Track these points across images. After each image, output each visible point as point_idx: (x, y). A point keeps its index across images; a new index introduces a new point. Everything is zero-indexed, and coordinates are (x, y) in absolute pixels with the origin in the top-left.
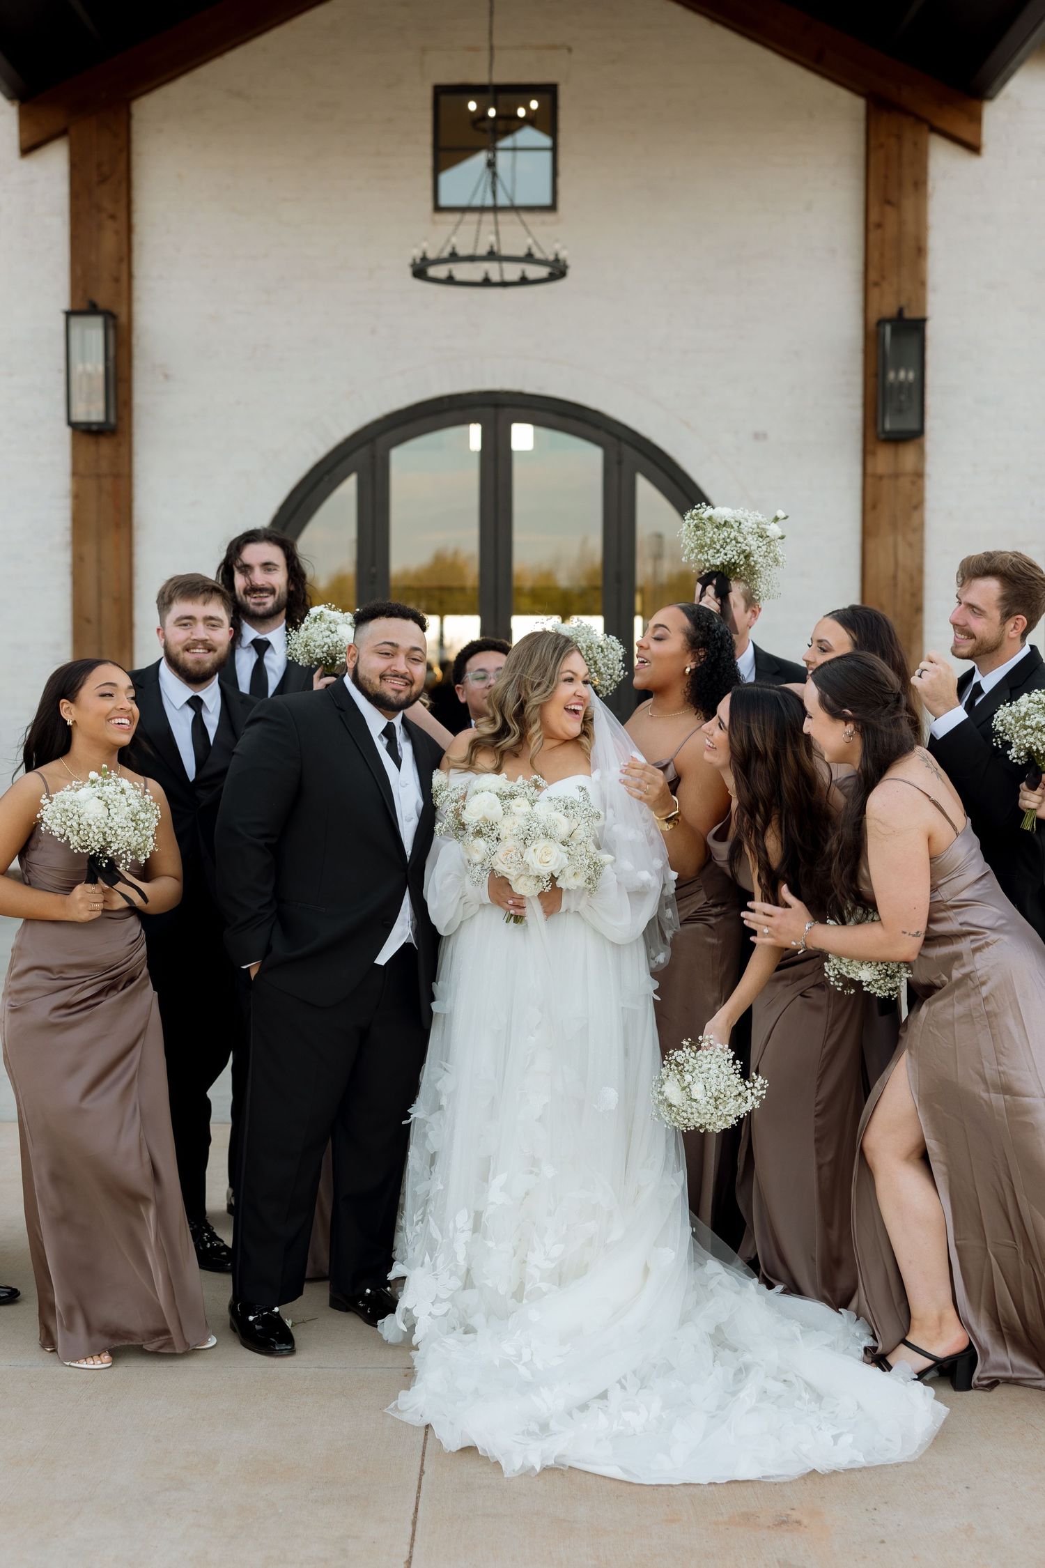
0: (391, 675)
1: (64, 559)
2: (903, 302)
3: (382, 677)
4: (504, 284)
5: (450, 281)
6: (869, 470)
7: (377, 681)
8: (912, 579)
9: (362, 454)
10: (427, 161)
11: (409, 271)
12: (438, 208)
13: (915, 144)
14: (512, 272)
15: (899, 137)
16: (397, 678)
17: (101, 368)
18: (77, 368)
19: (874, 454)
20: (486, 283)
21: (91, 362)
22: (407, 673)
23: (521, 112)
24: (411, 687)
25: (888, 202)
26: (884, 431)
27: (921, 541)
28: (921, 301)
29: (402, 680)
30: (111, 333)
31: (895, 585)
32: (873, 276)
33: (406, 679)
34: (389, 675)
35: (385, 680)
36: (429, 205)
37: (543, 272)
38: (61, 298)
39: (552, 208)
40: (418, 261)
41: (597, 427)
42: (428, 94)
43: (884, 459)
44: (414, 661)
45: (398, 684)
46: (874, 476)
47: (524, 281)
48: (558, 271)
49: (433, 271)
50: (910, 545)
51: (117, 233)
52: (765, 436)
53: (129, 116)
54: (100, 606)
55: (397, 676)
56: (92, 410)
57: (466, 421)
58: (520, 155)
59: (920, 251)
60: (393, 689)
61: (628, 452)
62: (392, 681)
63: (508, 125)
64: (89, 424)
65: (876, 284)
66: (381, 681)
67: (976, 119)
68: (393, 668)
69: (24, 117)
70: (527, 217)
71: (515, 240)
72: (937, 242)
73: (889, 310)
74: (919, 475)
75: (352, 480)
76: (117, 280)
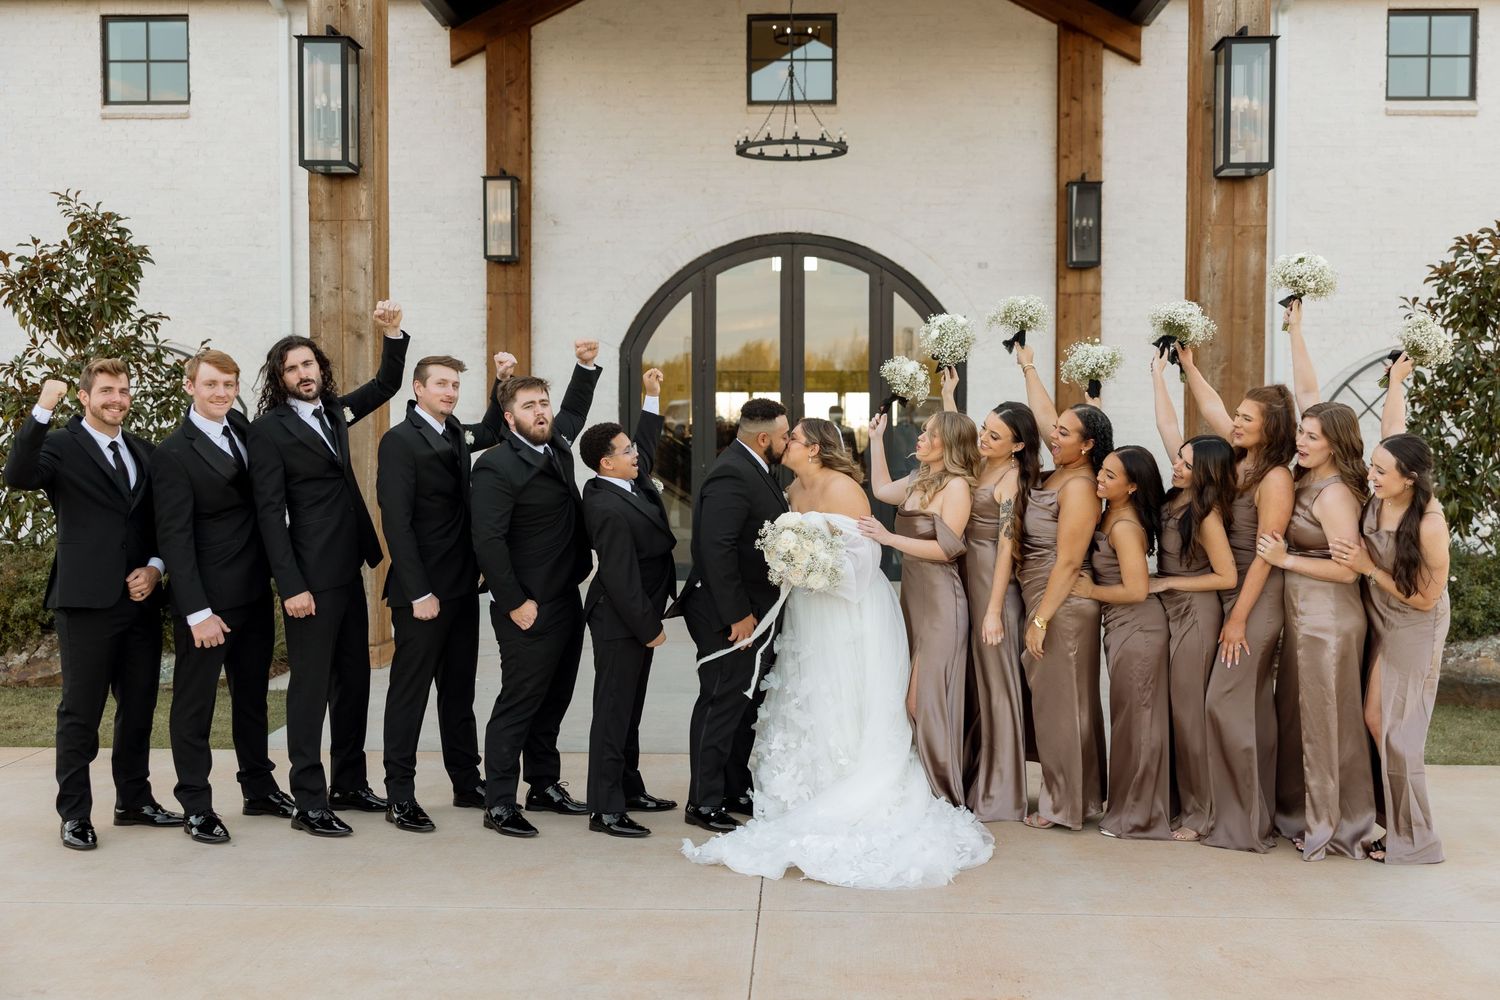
2: (1085, 171)
4: (799, 159)
5: (761, 156)
6: (1061, 291)
9: (695, 278)
10: (744, 69)
11: (734, 150)
12: (750, 102)
13: (1093, 56)
14: (805, 150)
15: (1081, 52)
17: (509, 218)
18: (492, 218)
19: (1064, 278)
20: (787, 157)
21: (502, 215)
23: (810, 31)
25: (1074, 98)
26: (1072, 262)
28: (1098, 169)
30: (516, 192)
32: (1063, 151)
36: (745, 100)
37: (828, 150)
38: (481, 168)
39: (833, 102)
40: (741, 143)
41: (864, 258)
42: (744, 20)
43: (1072, 282)
46: (1065, 294)
47: (814, 156)
48: (840, 149)
49: (750, 151)
51: (521, 120)
52: (986, 265)
53: (530, 37)
56: (505, 250)
57: (770, 255)
58: (808, 63)
59: (1097, 133)
61: (888, 276)
63: (801, 39)
64: (499, 257)
65: (1066, 157)
67: (1137, 39)
69: (453, 38)
70: (816, 109)
71: (808, 124)
72: (1109, 127)
73: (1075, 176)
74: (1098, 293)
75: (689, 297)
76: (520, 154)
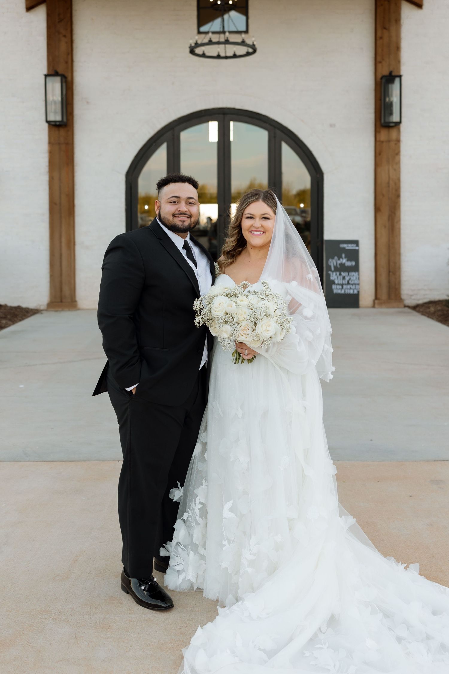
0: (178, 214)
1: (45, 178)
2: (391, 69)
3: (174, 216)
4: (226, 58)
5: (204, 55)
6: (378, 139)
7: (171, 218)
8: (395, 184)
9: (169, 134)
10: (195, 13)
11: (188, 50)
12: (199, 32)
13: (396, 4)
15: (389, 1)
16: (181, 215)
17: (59, 99)
18: (50, 98)
19: (380, 132)
20: (219, 57)
21: (56, 96)
22: (186, 211)
24: (191, 219)
25: (385, 28)
26: (384, 123)
27: (399, 168)
28: (399, 68)
29: (184, 215)
30: (64, 84)
31: (389, 186)
32: (379, 59)
33: (187, 215)
34: (177, 214)
35: (175, 217)
36: (196, 31)
37: (245, 51)
38: (44, 70)
39: (247, 32)
40: (192, 46)
41: (265, 122)
43: (384, 134)
44: (190, 205)
45: (183, 218)
46: (380, 141)
47: (235, 56)
48: (253, 50)
49: (197, 51)
50: (395, 170)
51: (66, 43)
52: (335, 125)
54: (60, 197)
55: (181, 214)
56: (57, 117)
57: (211, 120)
59: (398, 48)
60: (180, 221)
61: (278, 132)
62: (179, 217)
64: (55, 122)
65: (380, 62)
66: (173, 218)
68: (179, 210)
72: (405, 44)
73: (386, 72)
74: (398, 141)
75: (164, 146)
76: (67, 62)
